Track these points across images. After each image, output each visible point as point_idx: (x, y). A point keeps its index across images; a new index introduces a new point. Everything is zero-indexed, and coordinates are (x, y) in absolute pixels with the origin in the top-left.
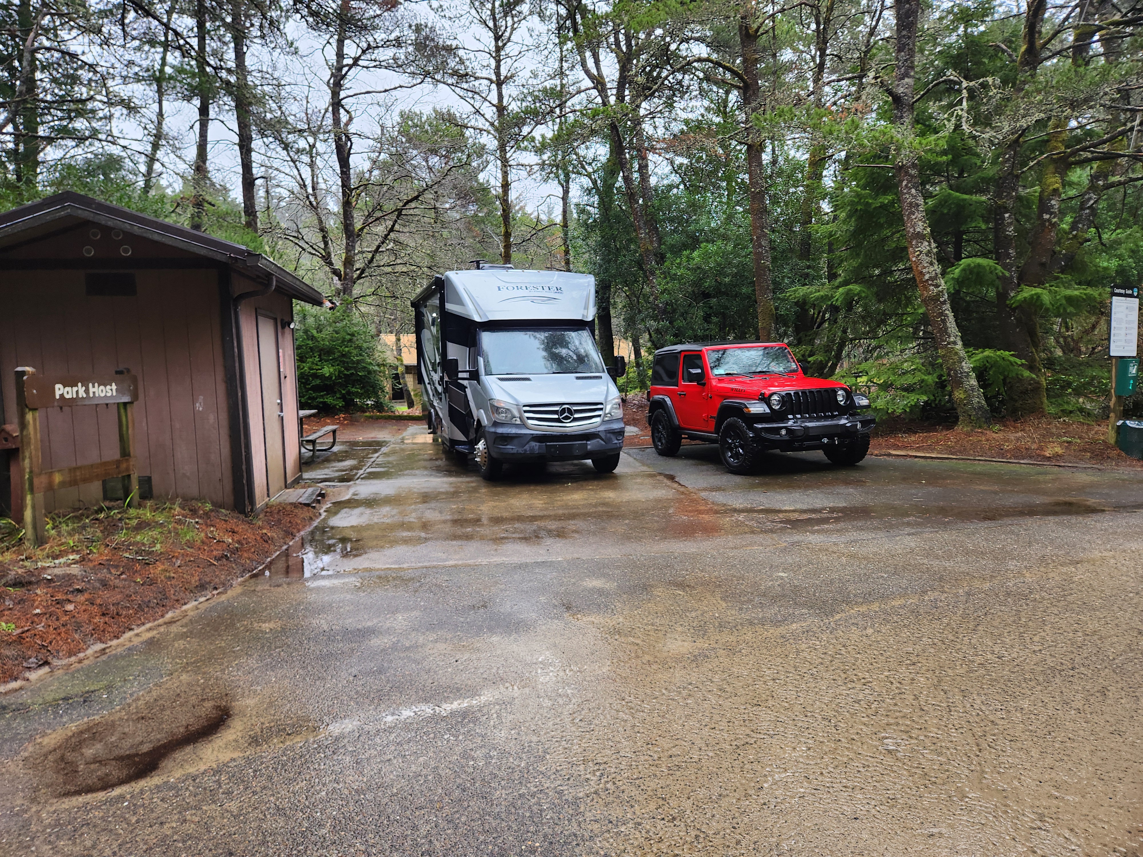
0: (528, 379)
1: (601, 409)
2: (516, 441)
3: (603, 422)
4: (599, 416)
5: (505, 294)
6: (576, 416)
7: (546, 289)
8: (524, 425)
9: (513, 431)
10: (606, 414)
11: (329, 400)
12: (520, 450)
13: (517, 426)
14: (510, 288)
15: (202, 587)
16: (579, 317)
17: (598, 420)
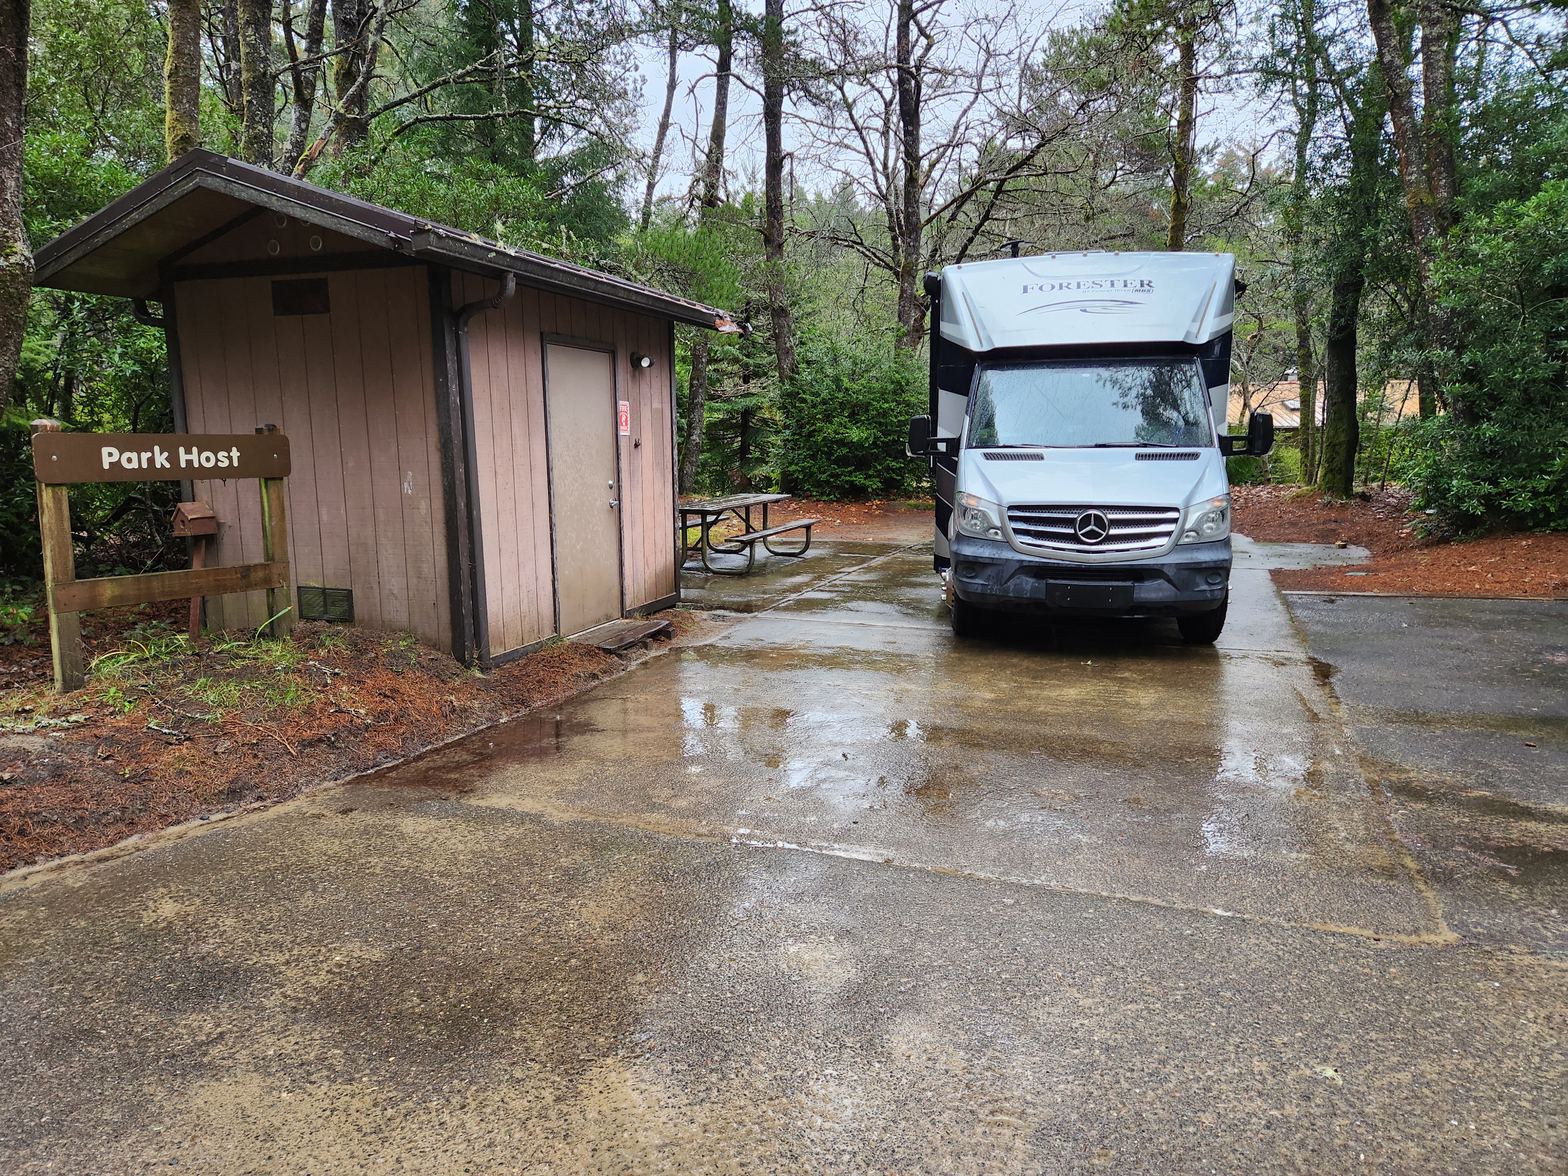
0: (1040, 457)
1: (1175, 521)
2: (989, 571)
3: (1177, 547)
4: (1168, 534)
5: (1035, 298)
6: (1113, 531)
7: (1119, 285)
8: (1008, 544)
9: (986, 552)
10: (1182, 531)
11: (859, 479)
12: (996, 589)
13: (994, 543)
14: (1046, 288)
15: (234, 794)
16: (1178, 337)
17: (1164, 541)
